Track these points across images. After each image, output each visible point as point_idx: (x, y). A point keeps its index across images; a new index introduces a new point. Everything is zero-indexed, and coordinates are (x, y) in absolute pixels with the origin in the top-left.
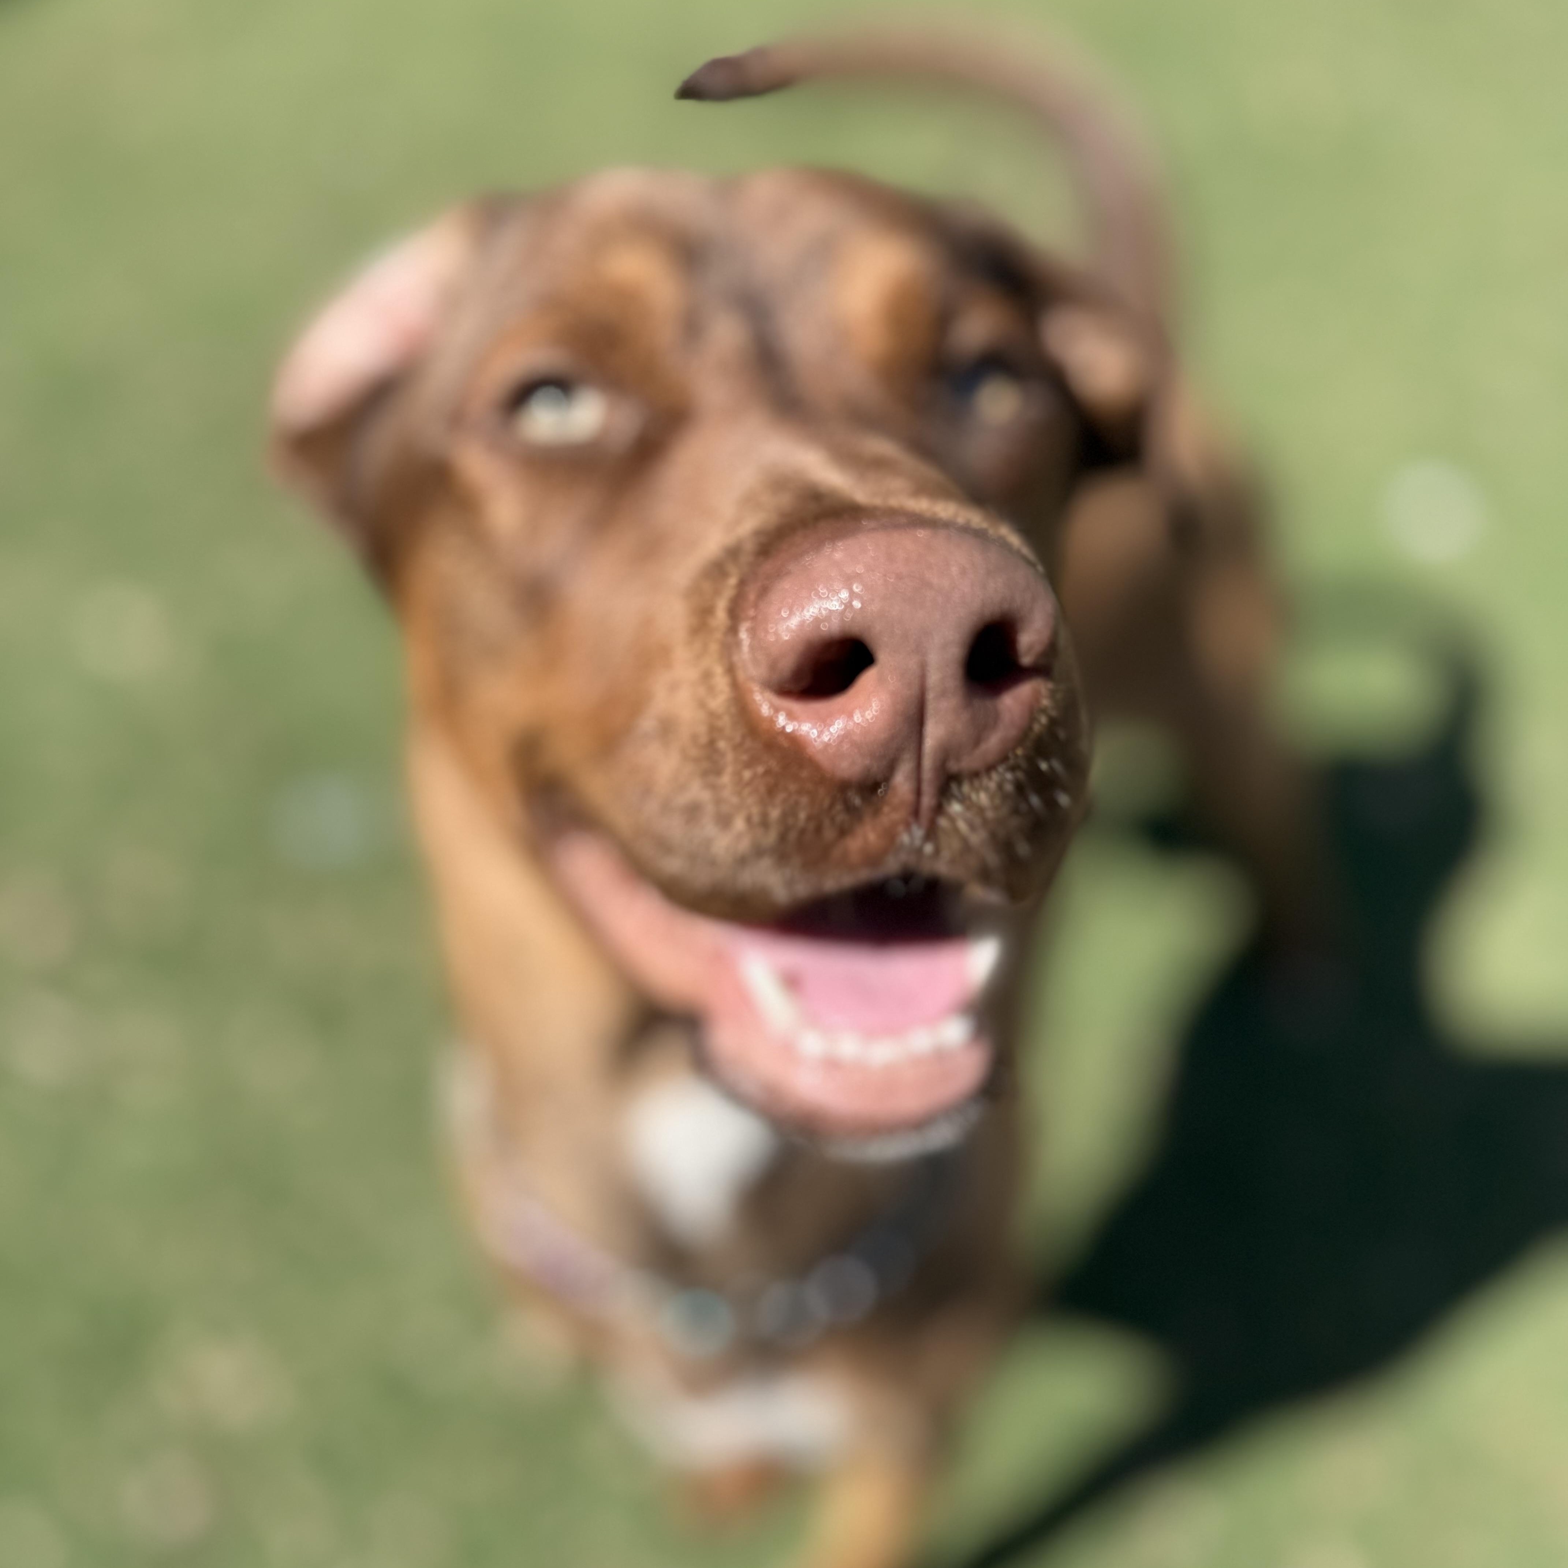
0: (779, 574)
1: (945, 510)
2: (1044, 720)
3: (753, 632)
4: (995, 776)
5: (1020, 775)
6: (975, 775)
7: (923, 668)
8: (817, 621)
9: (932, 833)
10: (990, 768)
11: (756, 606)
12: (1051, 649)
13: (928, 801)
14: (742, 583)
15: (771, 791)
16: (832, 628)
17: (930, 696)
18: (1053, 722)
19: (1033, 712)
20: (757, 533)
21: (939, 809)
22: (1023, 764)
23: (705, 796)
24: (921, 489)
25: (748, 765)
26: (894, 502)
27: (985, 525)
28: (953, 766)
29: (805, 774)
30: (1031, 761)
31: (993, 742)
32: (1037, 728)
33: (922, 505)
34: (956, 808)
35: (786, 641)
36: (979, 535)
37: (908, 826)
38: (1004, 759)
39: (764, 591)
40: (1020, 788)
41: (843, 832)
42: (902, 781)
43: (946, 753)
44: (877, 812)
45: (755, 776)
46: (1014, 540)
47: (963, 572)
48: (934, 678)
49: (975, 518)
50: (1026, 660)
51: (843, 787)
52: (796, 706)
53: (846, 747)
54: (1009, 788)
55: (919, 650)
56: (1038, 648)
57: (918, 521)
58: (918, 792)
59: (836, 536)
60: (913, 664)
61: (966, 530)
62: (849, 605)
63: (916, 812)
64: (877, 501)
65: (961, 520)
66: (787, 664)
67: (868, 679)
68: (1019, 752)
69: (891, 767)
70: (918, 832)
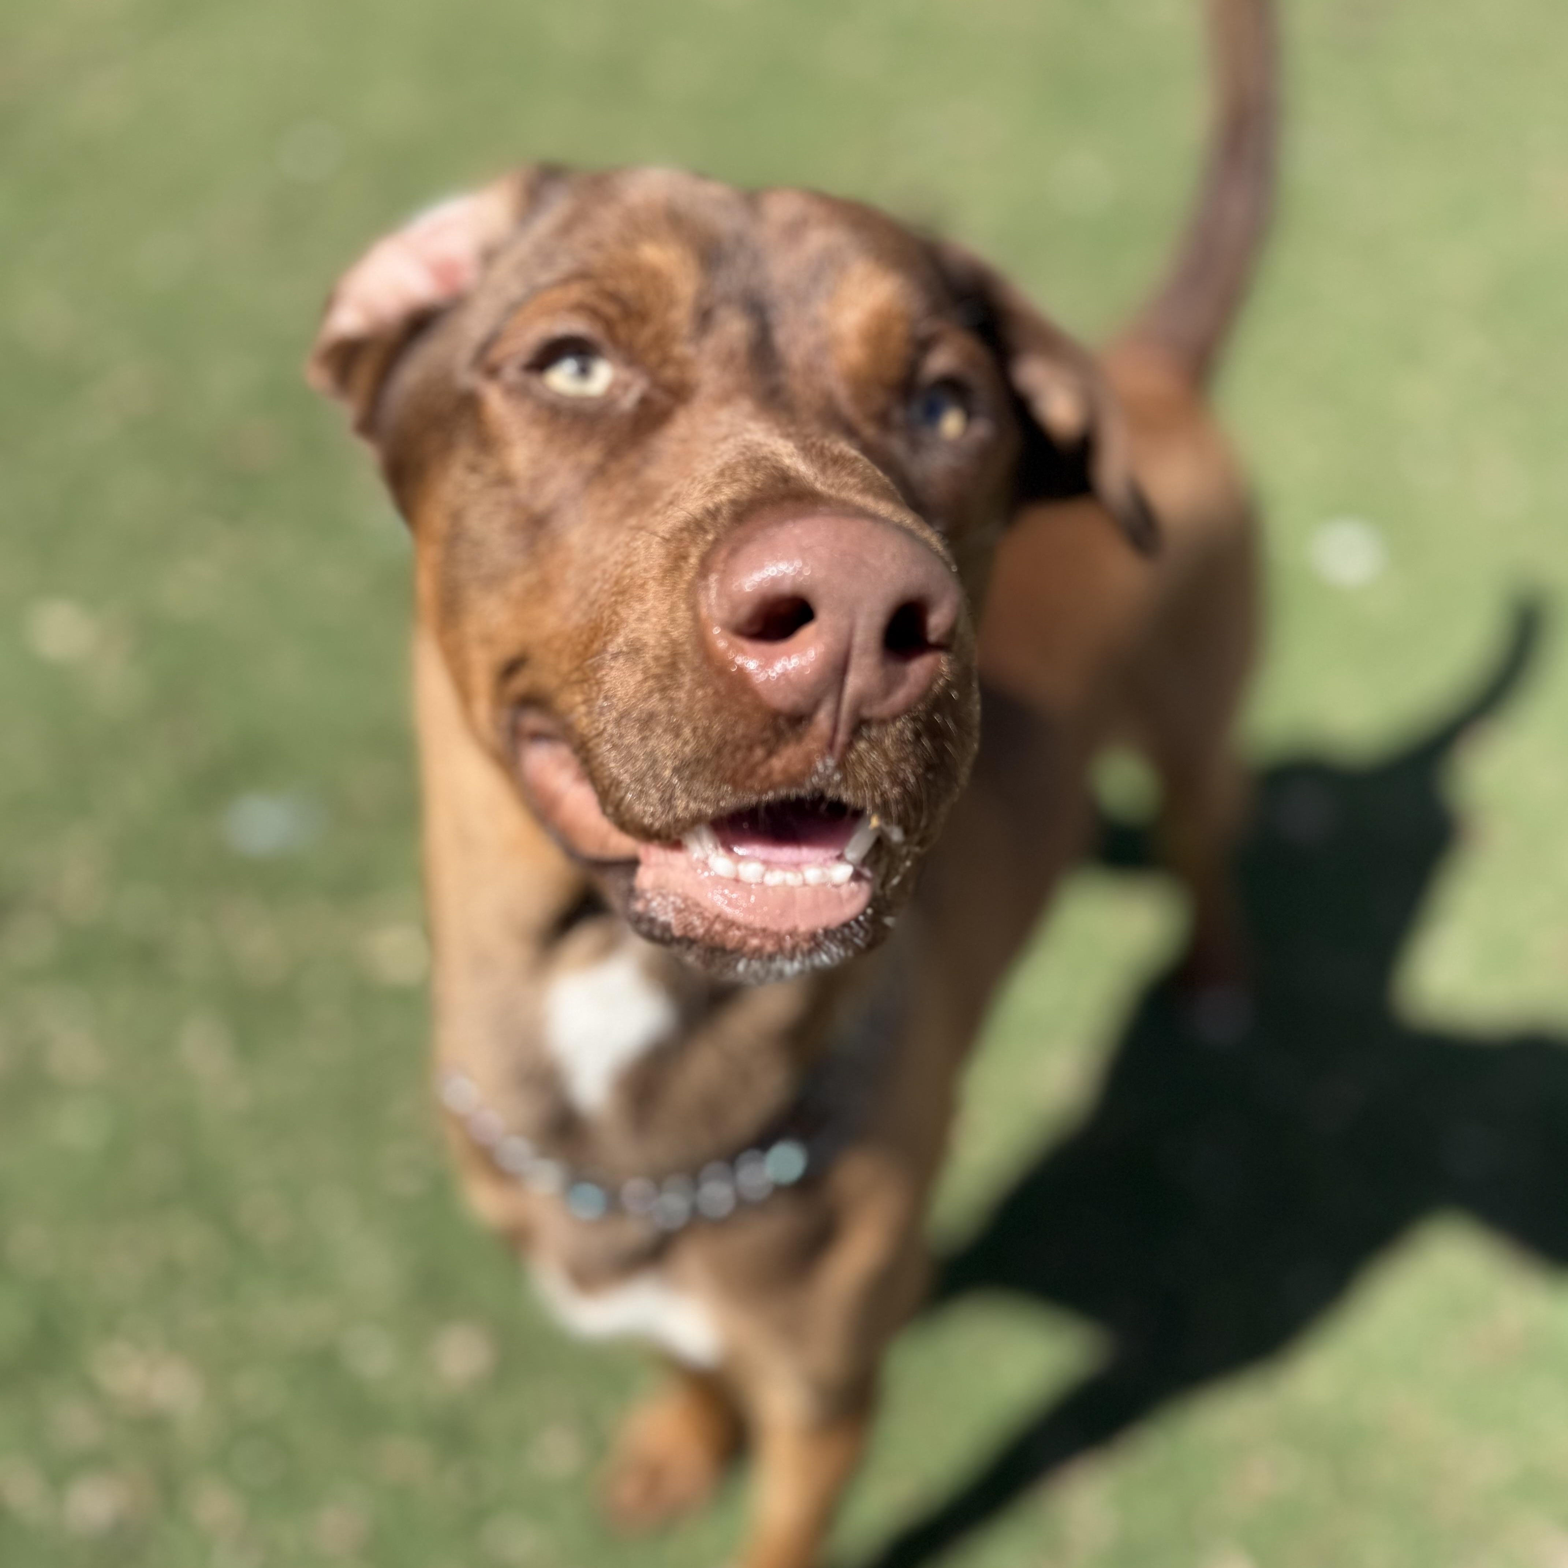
0: (748, 540)
1: (884, 508)
2: (941, 682)
3: (721, 582)
4: (899, 724)
5: (919, 726)
6: (883, 722)
7: (852, 629)
8: (774, 580)
9: (841, 765)
10: (895, 717)
11: (726, 562)
12: (952, 632)
13: (842, 737)
14: (717, 541)
15: (717, 710)
16: (786, 587)
17: (855, 653)
18: (949, 685)
19: (934, 675)
20: (733, 502)
21: (850, 746)
22: (923, 717)
23: (662, 707)
24: (868, 488)
25: (701, 685)
26: (844, 495)
27: (914, 527)
28: (866, 713)
29: (746, 699)
30: (929, 714)
31: (900, 696)
32: (936, 689)
33: (869, 502)
34: (862, 746)
35: (748, 593)
36: (909, 533)
37: (823, 756)
38: (907, 711)
39: (734, 552)
40: (917, 735)
41: (771, 753)
42: (823, 718)
43: (861, 701)
44: (799, 739)
45: (705, 696)
46: (935, 541)
47: (894, 559)
48: (859, 639)
49: (908, 519)
50: (933, 637)
51: (776, 714)
52: (747, 645)
53: (782, 683)
54: (908, 735)
55: (851, 615)
56: (942, 630)
57: (861, 513)
58: (835, 729)
59: (796, 516)
60: (844, 623)
61: (900, 527)
62: (800, 573)
63: (831, 745)
64: (833, 492)
65: (896, 519)
66: (745, 611)
67: (807, 632)
68: (921, 707)
69: (816, 705)
70: (831, 762)
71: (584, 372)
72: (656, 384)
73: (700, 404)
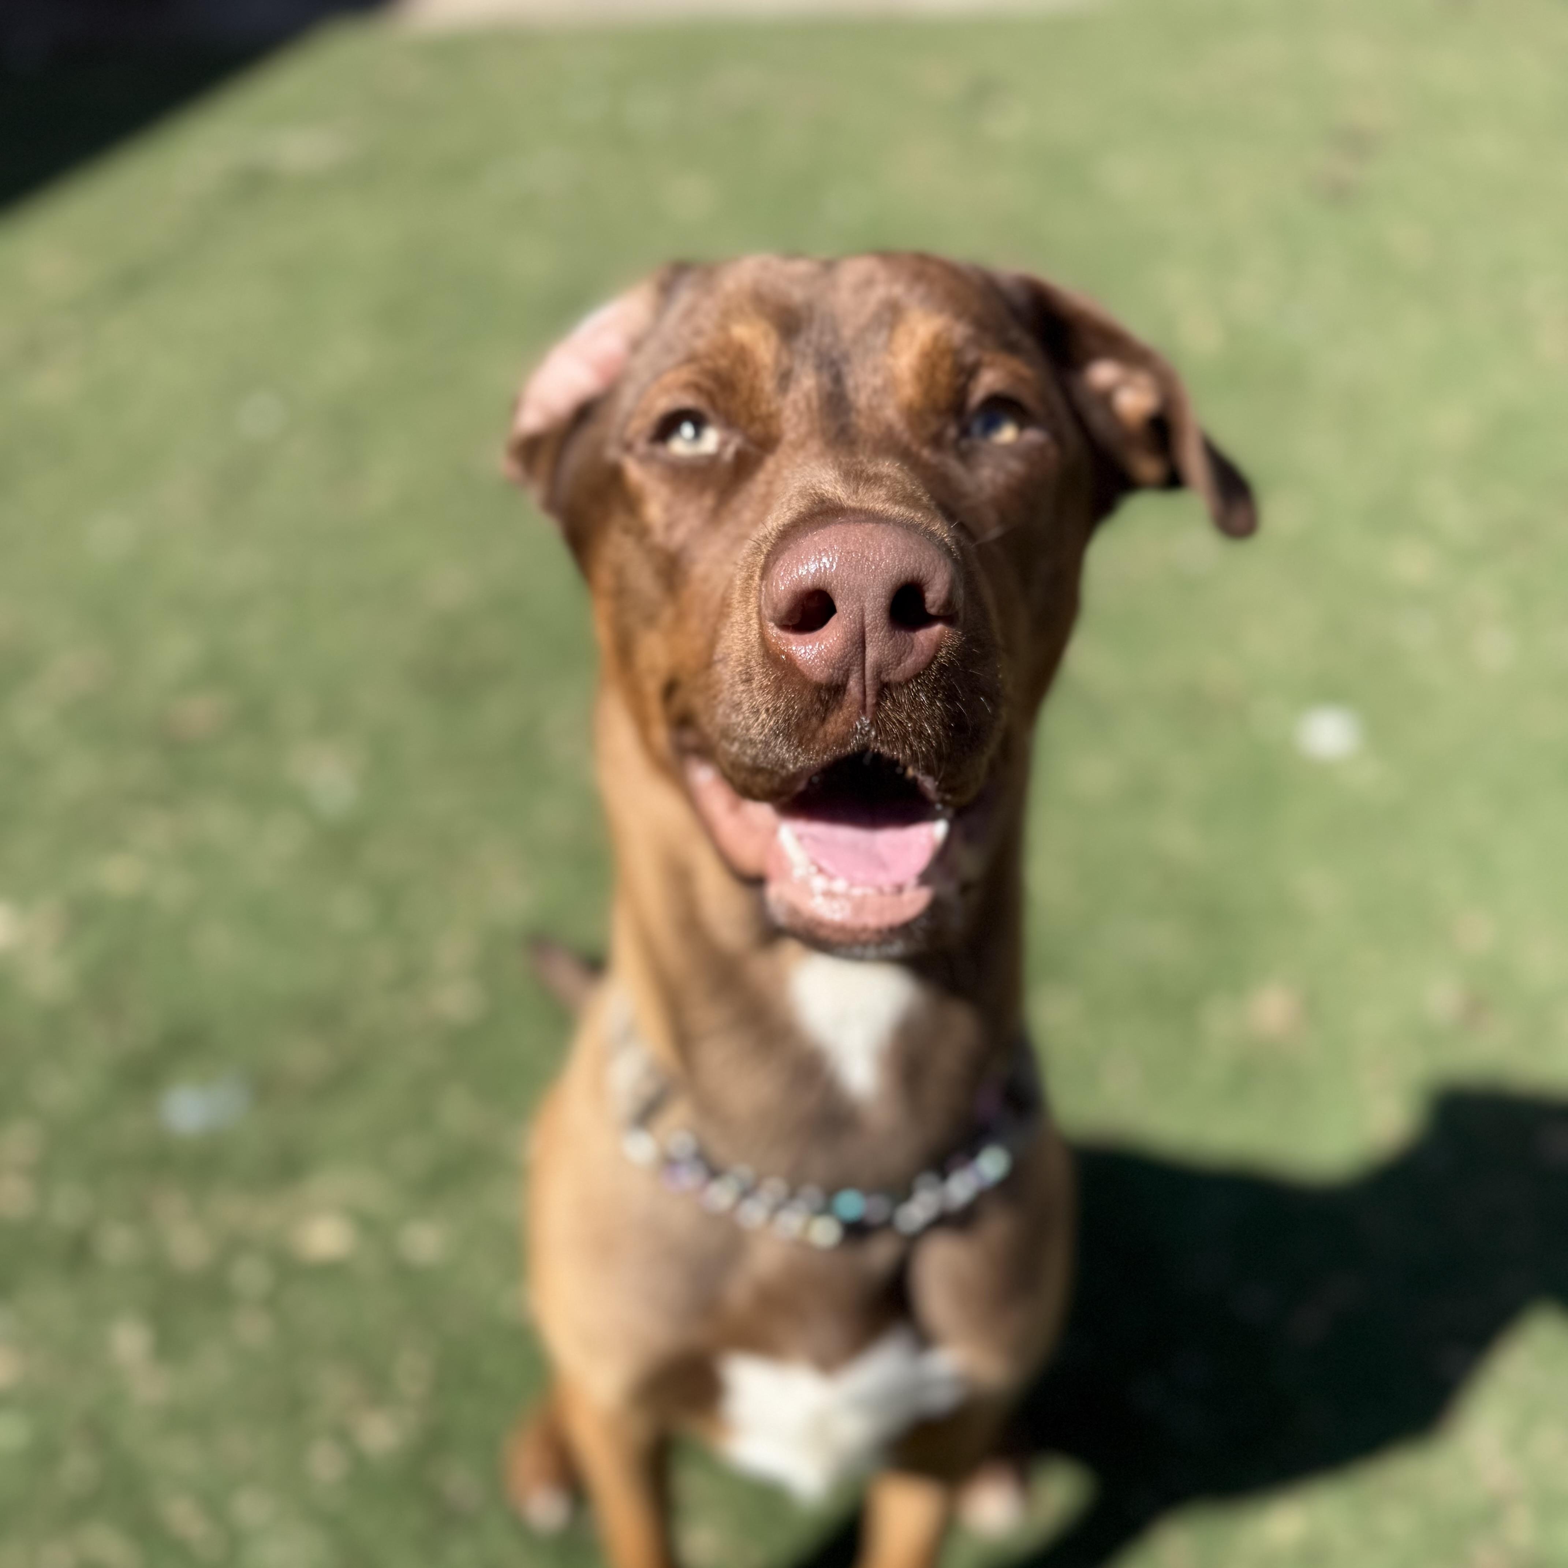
2: (943, 652)
4: (912, 687)
6: (900, 685)
7: (862, 610)
8: (801, 579)
9: (875, 723)
10: (909, 681)
11: (770, 571)
12: (949, 603)
13: (870, 700)
14: (767, 557)
15: (779, 691)
17: (868, 629)
19: (937, 646)
20: (781, 525)
21: (878, 706)
25: (766, 675)
26: (866, 506)
28: (885, 678)
29: (796, 679)
31: (910, 663)
32: (939, 656)
34: (888, 705)
35: (782, 591)
37: (859, 717)
38: (917, 676)
39: (776, 561)
41: (823, 720)
42: (853, 685)
43: (879, 670)
44: (840, 706)
45: (770, 682)
47: (888, 550)
49: (918, 517)
50: (931, 610)
51: (818, 687)
52: (791, 637)
53: (818, 661)
56: (939, 602)
57: (872, 518)
58: (864, 693)
63: (864, 707)
65: (902, 518)
66: (784, 605)
67: (833, 620)
69: (847, 675)
70: (866, 721)
71: (698, 434)
72: (749, 439)
73: (783, 450)
